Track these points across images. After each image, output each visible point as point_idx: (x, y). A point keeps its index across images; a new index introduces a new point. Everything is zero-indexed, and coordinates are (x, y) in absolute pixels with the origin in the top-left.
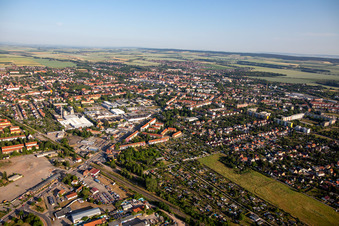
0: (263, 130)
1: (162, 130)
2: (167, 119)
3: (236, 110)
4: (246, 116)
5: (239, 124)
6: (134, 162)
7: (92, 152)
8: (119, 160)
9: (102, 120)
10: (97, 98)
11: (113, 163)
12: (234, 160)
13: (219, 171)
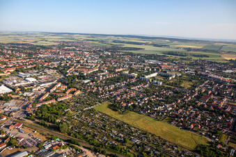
0: (134, 85)
1: (66, 91)
2: (69, 82)
3: (115, 73)
4: (122, 77)
5: (118, 82)
6: (49, 115)
7: (14, 111)
8: (37, 114)
9: (19, 87)
10: (12, 70)
11: (33, 117)
12: (118, 106)
13: (109, 114)
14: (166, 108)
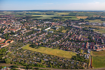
0: (40, 34)
1: (5, 41)
3: (30, 29)
4: (34, 31)
5: (32, 34)
12: (34, 45)
13: (30, 50)
14: (57, 43)
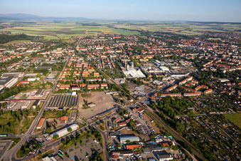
1: (196, 86)
2: (201, 78)
6: (170, 108)
7: (141, 96)
8: (159, 105)
9: (152, 74)
10: (151, 57)
11: (154, 106)
